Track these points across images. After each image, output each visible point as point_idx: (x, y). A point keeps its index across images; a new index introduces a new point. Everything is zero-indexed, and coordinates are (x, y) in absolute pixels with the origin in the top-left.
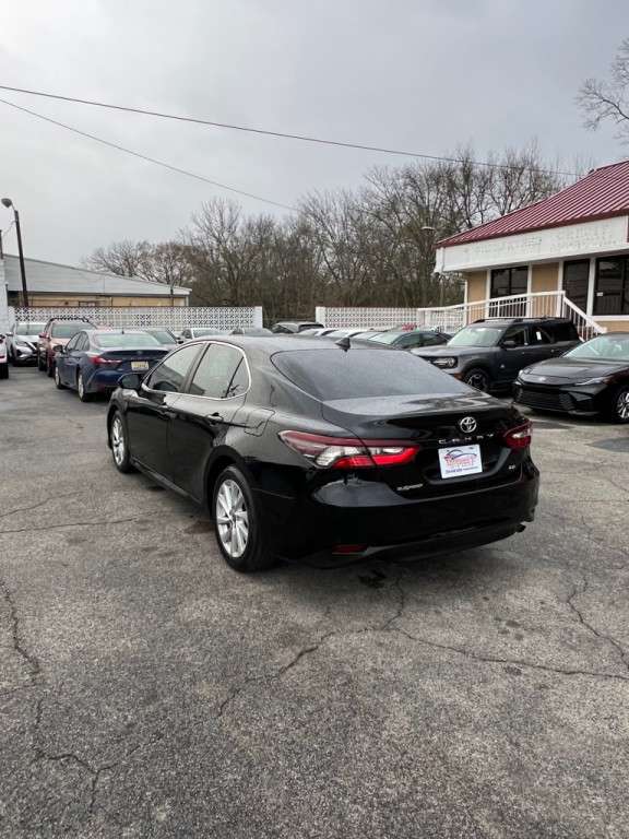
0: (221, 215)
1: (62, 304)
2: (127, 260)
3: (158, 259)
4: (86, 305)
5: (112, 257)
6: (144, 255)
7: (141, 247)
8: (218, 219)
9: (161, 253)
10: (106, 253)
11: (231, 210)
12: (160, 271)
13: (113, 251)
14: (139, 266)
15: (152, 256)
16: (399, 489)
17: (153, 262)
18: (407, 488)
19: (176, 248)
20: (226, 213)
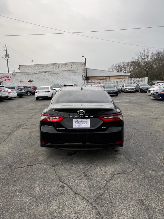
0: (144, 52)
1: (98, 79)
2: (119, 67)
3: (128, 66)
4: (104, 79)
5: (116, 66)
6: (124, 65)
7: (123, 63)
8: (143, 53)
9: (128, 64)
10: (115, 66)
11: (147, 50)
12: (128, 69)
13: (116, 65)
14: (123, 68)
15: (126, 65)
16: (57, 129)
17: (126, 67)
18: (60, 129)
19: (133, 62)
20: (146, 52)
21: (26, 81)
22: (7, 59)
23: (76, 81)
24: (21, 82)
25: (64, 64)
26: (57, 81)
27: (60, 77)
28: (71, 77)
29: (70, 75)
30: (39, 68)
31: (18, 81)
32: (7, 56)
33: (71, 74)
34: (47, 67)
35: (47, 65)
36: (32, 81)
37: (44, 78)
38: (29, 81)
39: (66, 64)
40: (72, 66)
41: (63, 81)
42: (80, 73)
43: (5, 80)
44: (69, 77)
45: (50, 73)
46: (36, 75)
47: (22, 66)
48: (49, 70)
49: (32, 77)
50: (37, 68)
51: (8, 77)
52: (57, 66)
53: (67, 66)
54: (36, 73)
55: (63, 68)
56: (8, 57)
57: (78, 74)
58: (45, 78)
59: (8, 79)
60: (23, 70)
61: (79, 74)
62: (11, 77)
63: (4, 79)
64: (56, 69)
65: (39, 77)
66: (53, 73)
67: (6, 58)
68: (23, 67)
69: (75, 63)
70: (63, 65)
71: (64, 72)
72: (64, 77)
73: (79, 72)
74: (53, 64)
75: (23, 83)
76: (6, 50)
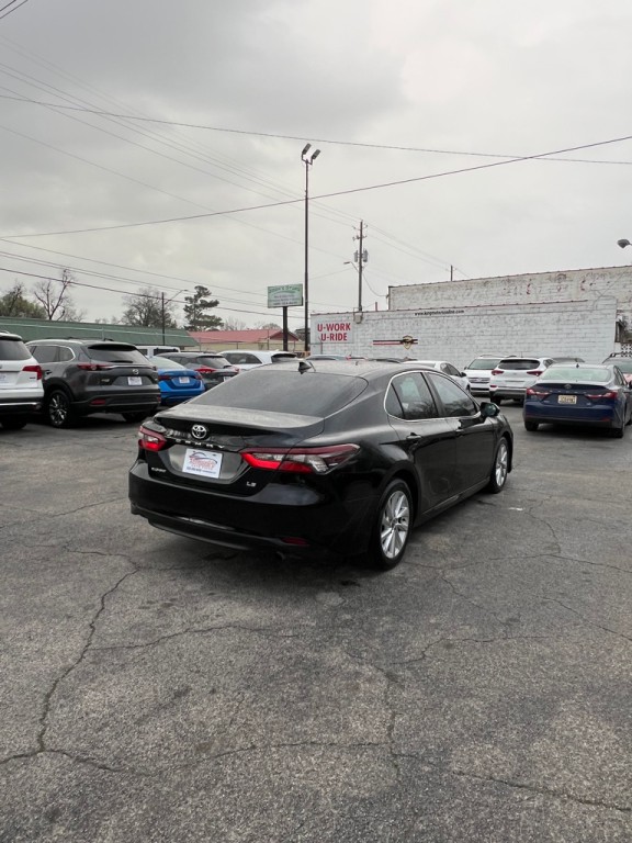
18: (157, 470)
21: (392, 342)
22: (361, 267)
23: (582, 344)
24: (377, 342)
25: (553, 276)
26: (502, 341)
27: (519, 327)
28: (565, 327)
29: (559, 320)
30: (455, 293)
31: (369, 341)
32: (361, 257)
33: (565, 316)
34: (483, 291)
35: (486, 282)
36: (412, 342)
37: (457, 330)
38: (403, 342)
39: (562, 276)
40: (586, 285)
41: (526, 345)
42: (604, 312)
43: (332, 338)
44: (555, 327)
45: (481, 311)
46: (428, 322)
47: (400, 289)
48: (489, 303)
49: (416, 327)
50: (449, 292)
51: (342, 327)
52: (525, 286)
53: (563, 283)
54: (431, 313)
55: (547, 292)
56: (365, 261)
57: (596, 315)
58: (460, 330)
59: (339, 331)
60: (402, 301)
61: (599, 317)
62: (348, 326)
63: (328, 335)
64: (519, 296)
65: (438, 326)
66: (490, 312)
67: (357, 264)
68: (402, 292)
69: (601, 272)
70: (550, 279)
71: (536, 310)
72: (534, 328)
73: (599, 307)
74: (508, 280)
75: (383, 347)
76: (361, 238)
